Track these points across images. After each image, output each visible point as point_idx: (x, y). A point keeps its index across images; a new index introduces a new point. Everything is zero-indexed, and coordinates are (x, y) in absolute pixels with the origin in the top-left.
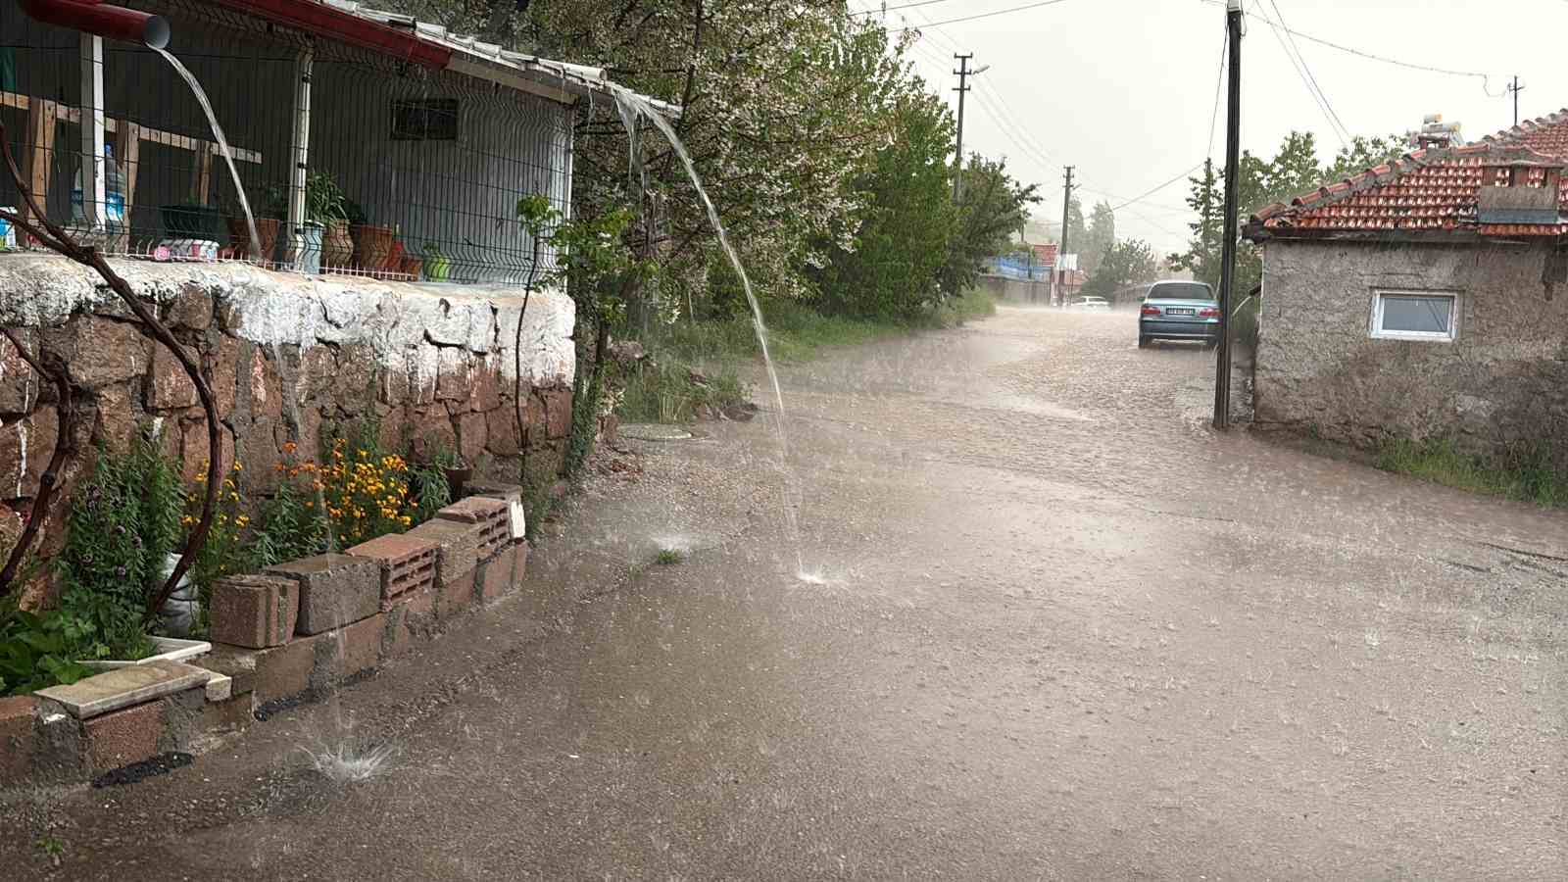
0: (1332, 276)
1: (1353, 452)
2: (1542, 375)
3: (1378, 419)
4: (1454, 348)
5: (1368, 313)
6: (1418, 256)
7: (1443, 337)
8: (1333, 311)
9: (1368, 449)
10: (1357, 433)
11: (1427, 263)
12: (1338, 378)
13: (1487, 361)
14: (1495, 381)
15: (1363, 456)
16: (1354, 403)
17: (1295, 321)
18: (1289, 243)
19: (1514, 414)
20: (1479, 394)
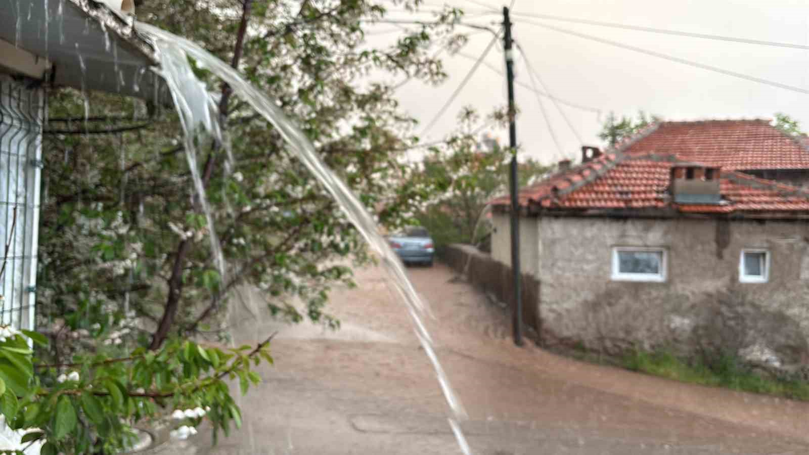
0: (585, 239)
1: (607, 358)
2: (721, 302)
3: (621, 335)
4: (666, 285)
5: (609, 263)
6: (640, 225)
7: (657, 278)
8: (588, 262)
9: (615, 355)
10: (608, 344)
11: (647, 229)
12: (594, 306)
13: (688, 293)
14: (693, 306)
15: (617, 361)
16: (606, 323)
17: (563, 269)
18: (557, 217)
19: (706, 328)
20: (683, 316)
